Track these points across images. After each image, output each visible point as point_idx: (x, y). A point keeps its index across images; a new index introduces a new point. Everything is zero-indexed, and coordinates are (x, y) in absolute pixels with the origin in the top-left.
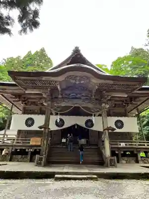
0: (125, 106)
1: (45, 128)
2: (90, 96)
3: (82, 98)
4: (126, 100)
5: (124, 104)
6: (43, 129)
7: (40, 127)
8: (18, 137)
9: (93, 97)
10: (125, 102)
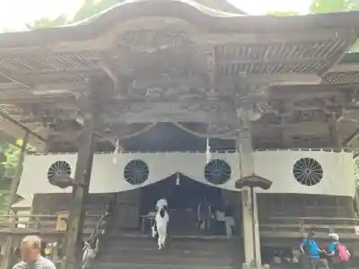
0: (330, 116)
2: (203, 90)
4: (332, 99)
5: (326, 112)
8: (34, 212)
9: (213, 91)
10: (328, 103)
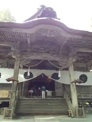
1: (13, 81)
2: (57, 50)
3: (50, 52)
4: (88, 57)
5: (86, 60)
6: (11, 82)
7: (8, 80)
9: (61, 51)
10: (87, 58)
